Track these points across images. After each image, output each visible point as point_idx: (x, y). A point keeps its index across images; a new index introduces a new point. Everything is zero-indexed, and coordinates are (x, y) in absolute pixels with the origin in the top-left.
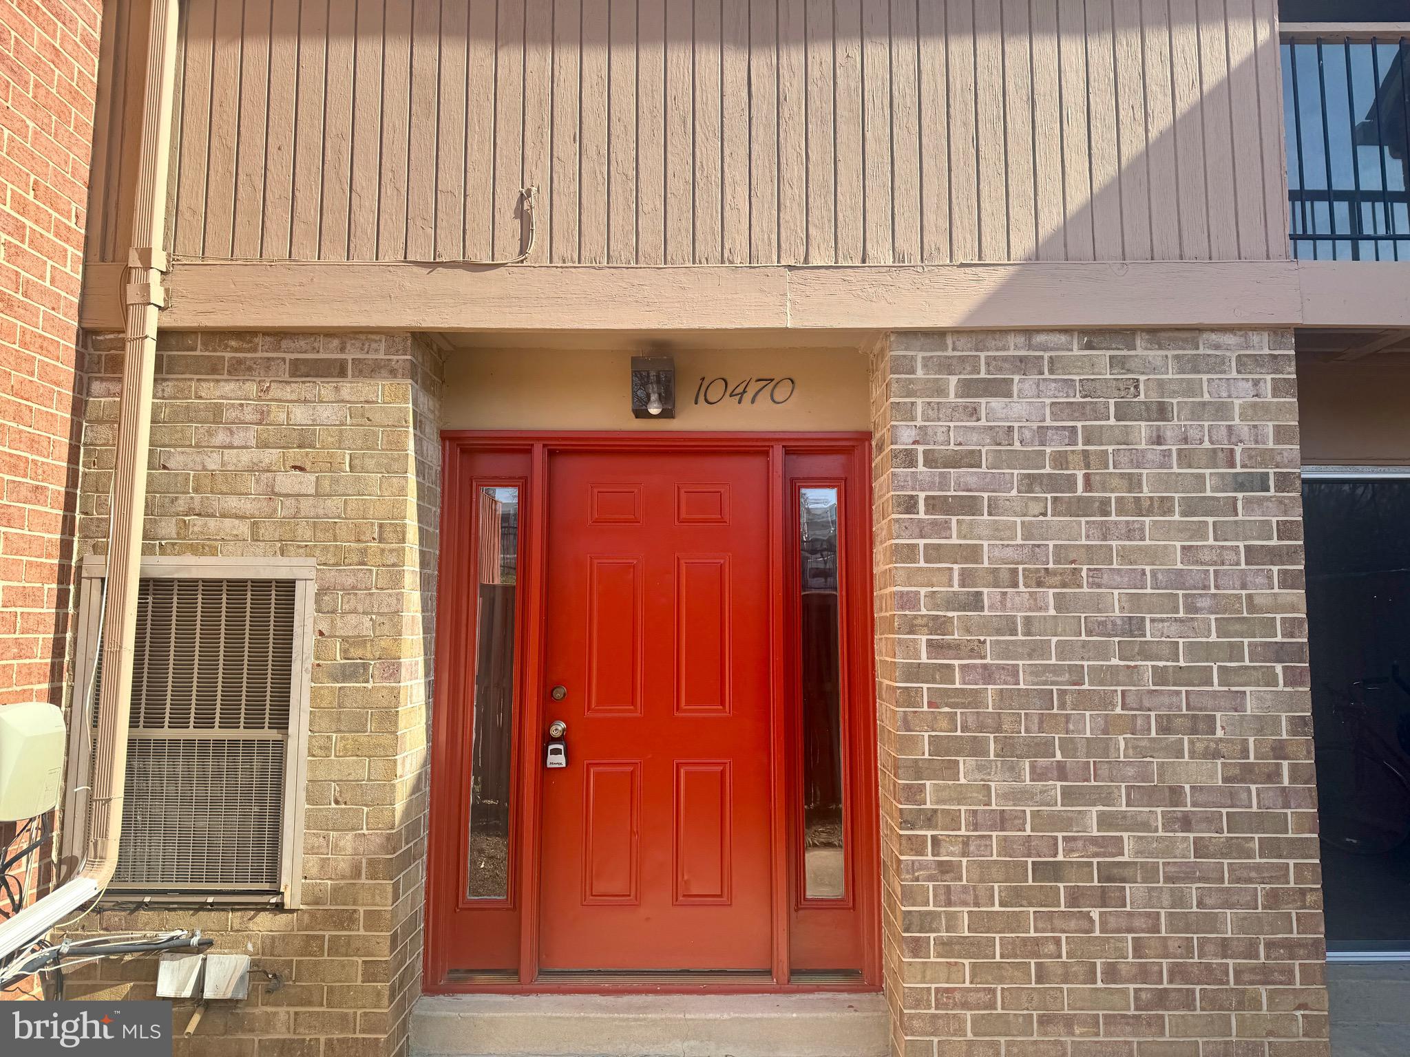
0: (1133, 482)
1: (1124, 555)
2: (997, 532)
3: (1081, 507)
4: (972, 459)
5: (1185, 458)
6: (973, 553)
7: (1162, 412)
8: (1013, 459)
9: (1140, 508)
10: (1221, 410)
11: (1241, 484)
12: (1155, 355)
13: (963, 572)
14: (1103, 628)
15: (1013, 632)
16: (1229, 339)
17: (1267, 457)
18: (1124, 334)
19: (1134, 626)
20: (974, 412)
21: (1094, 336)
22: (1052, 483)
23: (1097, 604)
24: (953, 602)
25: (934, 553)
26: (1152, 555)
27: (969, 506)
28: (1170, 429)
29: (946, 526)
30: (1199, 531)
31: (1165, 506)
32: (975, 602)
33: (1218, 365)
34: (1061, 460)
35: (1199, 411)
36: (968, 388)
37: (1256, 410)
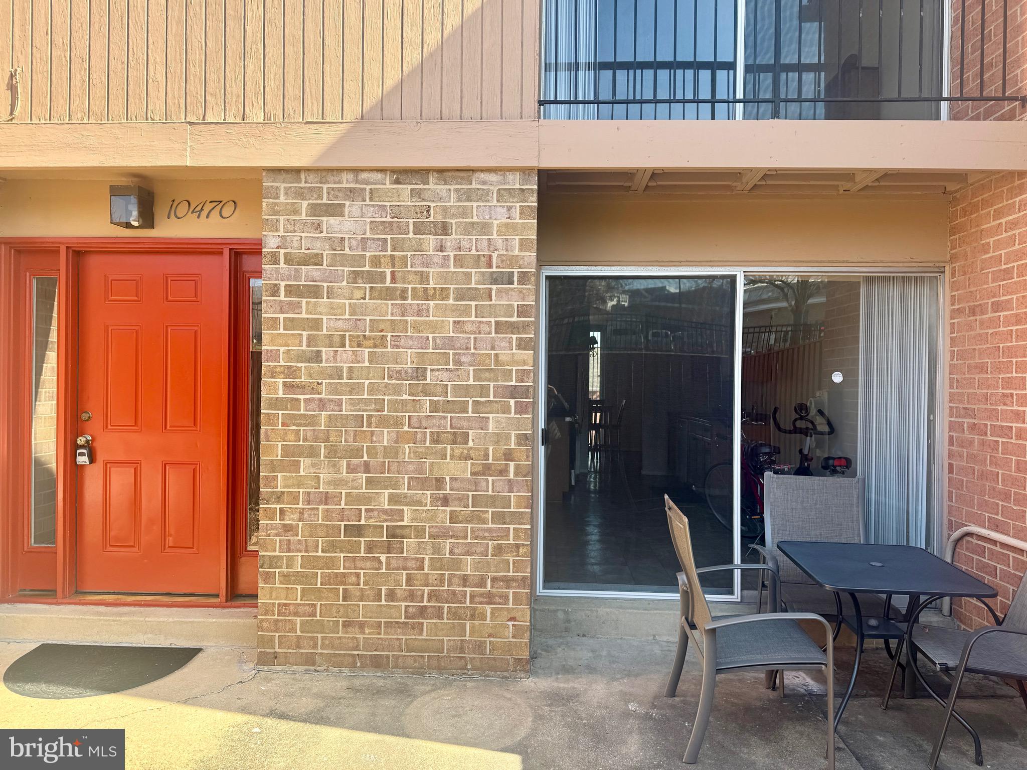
0: (423, 277)
1: (416, 327)
2: (332, 310)
3: (388, 294)
4: (316, 260)
5: (459, 261)
6: (316, 324)
7: (445, 229)
8: (344, 260)
9: (427, 295)
10: (485, 228)
11: (495, 279)
12: (442, 188)
13: (309, 338)
14: (400, 375)
15: (340, 377)
16: (493, 177)
17: (513, 261)
18: (422, 173)
19: (419, 374)
20: (318, 227)
21: (401, 174)
22: (371, 277)
23: (396, 359)
24: (301, 357)
25: (291, 324)
26: (434, 327)
27: (314, 292)
28: (450, 241)
29: (298, 305)
30: (466, 311)
31: (443, 294)
32: (317, 357)
33: (484, 196)
34: (376, 261)
35: (470, 228)
36: (315, 210)
37: (509, 228)
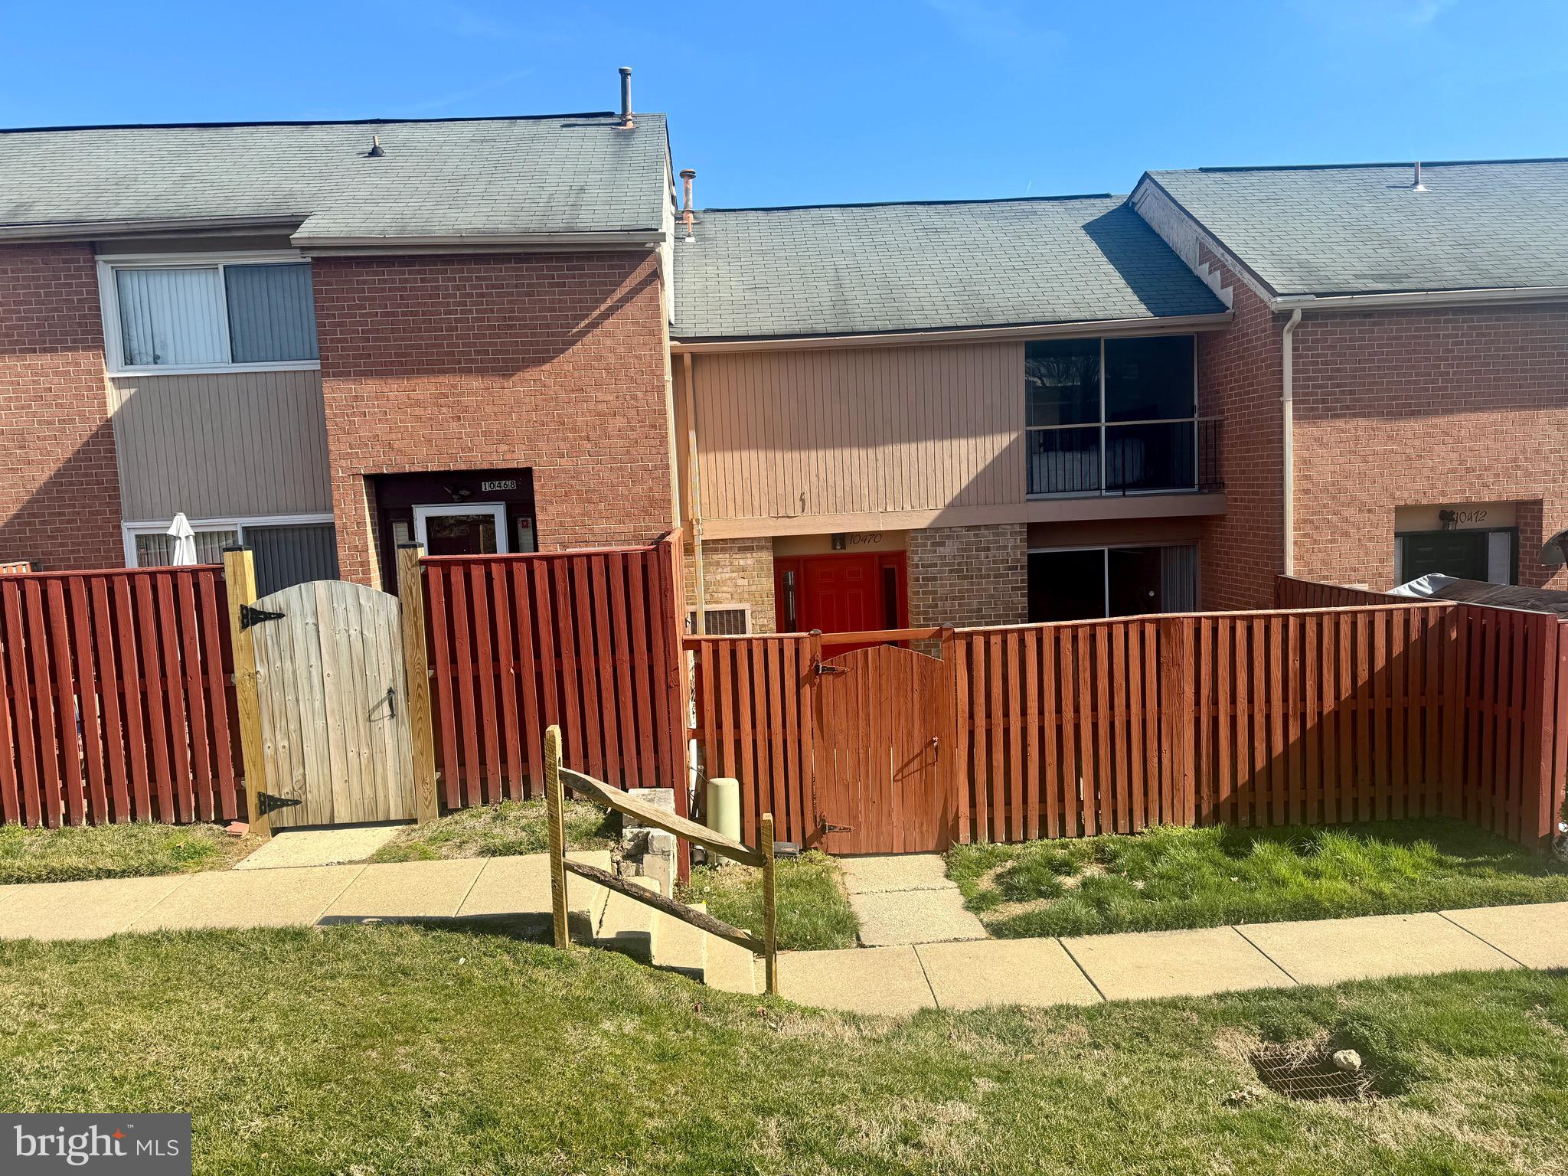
0: (980, 570)
1: (977, 591)
2: (942, 586)
3: (965, 578)
4: (935, 565)
5: (994, 562)
6: (936, 592)
7: (988, 549)
8: (947, 565)
9: (981, 577)
10: (1005, 548)
11: (1010, 568)
12: (986, 532)
13: (933, 598)
14: (971, 611)
16: (1008, 527)
17: (1018, 561)
18: (978, 527)
19: (980, 610)
20: (935, 552)
21: (969, 528)
22: (957, 571)
23: (970, 604)
24: (930, 606)
25: (924, 593)
26: (985, 590)
27: (934, 579)
28: (990, 554)
29: (928, 584)
30: (998, 583)
31: (989, 576)
32: (936, 606)
33: (1004, 535)
34: (960, 564)
35: (999, 548)
36: (934, 545)
37: (1015, 547)
